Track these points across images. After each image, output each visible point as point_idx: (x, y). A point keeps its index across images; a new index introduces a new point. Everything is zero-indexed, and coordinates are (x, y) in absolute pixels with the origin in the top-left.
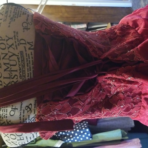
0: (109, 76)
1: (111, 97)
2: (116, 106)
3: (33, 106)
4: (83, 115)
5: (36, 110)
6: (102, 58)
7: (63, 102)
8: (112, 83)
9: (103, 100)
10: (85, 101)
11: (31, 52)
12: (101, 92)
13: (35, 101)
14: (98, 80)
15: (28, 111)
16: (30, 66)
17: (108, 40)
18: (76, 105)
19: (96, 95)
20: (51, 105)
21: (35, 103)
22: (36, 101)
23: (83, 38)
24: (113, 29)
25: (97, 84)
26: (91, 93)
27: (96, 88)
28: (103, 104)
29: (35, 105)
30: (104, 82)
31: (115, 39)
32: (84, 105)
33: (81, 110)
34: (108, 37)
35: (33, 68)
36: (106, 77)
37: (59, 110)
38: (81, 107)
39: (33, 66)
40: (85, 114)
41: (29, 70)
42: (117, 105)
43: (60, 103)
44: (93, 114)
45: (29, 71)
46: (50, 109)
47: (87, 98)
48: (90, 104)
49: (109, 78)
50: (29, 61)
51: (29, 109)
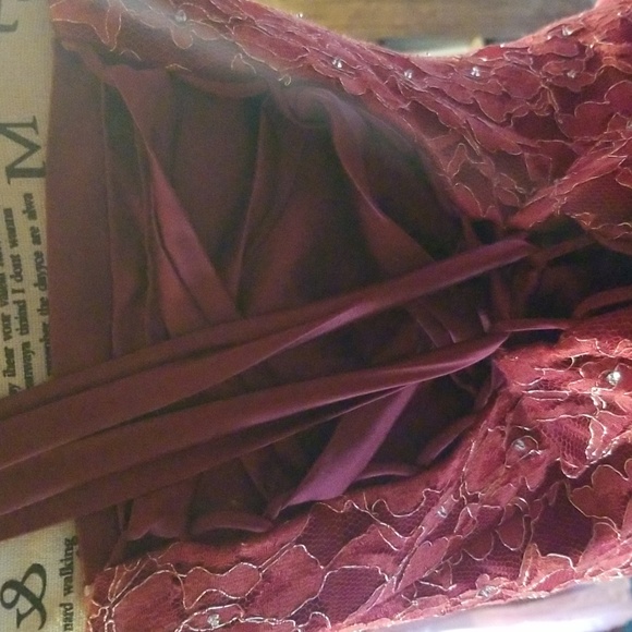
0: (587, 346)
1: (585, 478)
2: (616, 530)
3: (55, 582)
4: (406, 604)
5: (76, 610)
6: (529, 220)
7: (268, 544)
8: (596, 393)
9: (531, 497)
10: (418, 520)
11: (28, 197)
12: (520, 446)
13: (69, 543)
14: (500, 374)
15: (20, 618)
16: (19, 297)
17: (552, 99)
18: (359, 552)
19: (489, 471)
20: (181, 567)
21: (68, 557)
22: (76, 548)
23: (395, 89)
24: (575, 34)
25: (492, 402)
26: (456, 463)
27: (488, 427)
28: (528, 520)
29: (66, 571)
30: (546, 385)
31: (594, 92)
32: (410, 545)
33: (390, 580)
34: (551, 86)
35: (41, 311)
36: (563, 354)
37: (241, 602)
38: (390, 564)
39: (45, 295)
40: (415, 603)
41: (15, 324)
42: (620, 527)
43: (245, 551)
44: (470, 593)
45: (15, 334)
46: (179, 600)
47: (433, 501)
48: (450, 532)
49: (581, 360)
50: (16, 260)
51: (24, 605)
